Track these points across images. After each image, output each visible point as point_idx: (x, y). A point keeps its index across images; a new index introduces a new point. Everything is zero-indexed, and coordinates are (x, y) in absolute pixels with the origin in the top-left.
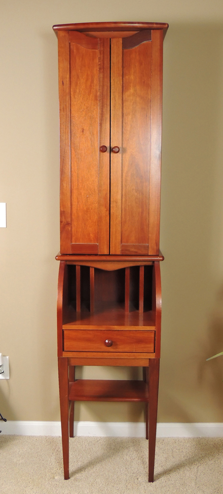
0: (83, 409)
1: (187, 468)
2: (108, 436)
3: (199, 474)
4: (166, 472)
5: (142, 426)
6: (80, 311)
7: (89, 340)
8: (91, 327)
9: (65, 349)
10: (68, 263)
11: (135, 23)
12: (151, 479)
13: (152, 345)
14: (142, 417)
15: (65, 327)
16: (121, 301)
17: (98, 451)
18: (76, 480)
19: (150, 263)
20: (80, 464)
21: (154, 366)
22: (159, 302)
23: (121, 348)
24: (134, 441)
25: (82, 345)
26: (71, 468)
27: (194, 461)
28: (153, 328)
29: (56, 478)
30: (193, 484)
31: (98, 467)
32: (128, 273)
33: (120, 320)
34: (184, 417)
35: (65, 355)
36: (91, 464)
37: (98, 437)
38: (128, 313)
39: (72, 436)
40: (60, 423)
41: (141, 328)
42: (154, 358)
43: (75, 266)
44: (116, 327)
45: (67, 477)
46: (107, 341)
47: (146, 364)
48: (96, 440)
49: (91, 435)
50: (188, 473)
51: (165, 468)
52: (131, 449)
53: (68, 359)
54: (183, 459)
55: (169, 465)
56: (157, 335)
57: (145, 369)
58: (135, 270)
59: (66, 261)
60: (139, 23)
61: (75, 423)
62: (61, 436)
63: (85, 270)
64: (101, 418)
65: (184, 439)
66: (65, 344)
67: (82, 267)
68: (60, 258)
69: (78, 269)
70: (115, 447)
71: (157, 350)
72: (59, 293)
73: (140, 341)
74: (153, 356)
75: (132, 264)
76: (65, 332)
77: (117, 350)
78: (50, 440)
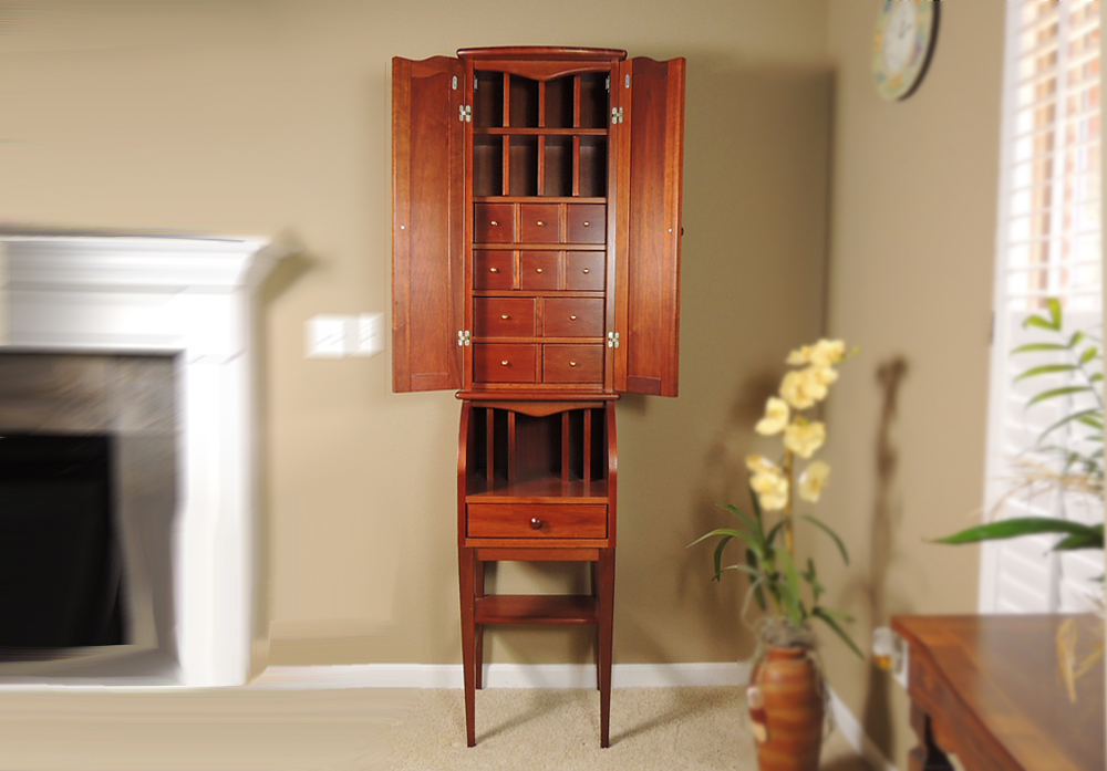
0: (496, 643)
1: (661, 727)
2: (538, 686)
3: (680, 735)
4: (627, 734)
5: (590, 670)
6: (492, 480)
7: (506, 519)
8: (509, 500)
9: (469, 535)
10: (475, 404)
11: (578, 49)
12: (605, 743)
13: (604, 527)
14: (591, 656)
15: (469, 499)
16: (556, 469)
17: (522, 707)
18: (486, 746)
19: (600, 405)
20: (492, 725)
21: (608, 557)
22: (614, 463)
23: (555, 532)
24: (579, 694)
25: (495, 527)
26: (478, 732)
27: (673, 718)
28: (604, 500)
29: (455, 745)
30: (671, 747)
31: (521, 729)
32: (566, 419)
33: (556, 490)
34: (657, 655)
35: (469, 543)
36: (510, 725)
37: (519, 689)
38: (566, 482)
39: (479, 687)
40: (462, 666)
41: (587, 499)
42: (606, 546)
43: (485, 409)
44: (548, 498)
45: (471, 743)
46: (534, 520)
47: (595, 556)
48: (517, 693)
49: (510, 686)
50: (663, 735)
51: (627, 729)
52: (574, 703)
53: (474, 549)
54: (656, 716)
55: (632, 724)
56: (611, 510)
57: (593, 564)
58: (577, 415)
59: (472, 400)
60: (583, 49)
61: (484, 666)
62: (463, 687)
63: (501, 415)
64: (525, 657)
65: (657, 689)
66: (469, 525)
67: (495, 410)
68: (462, 395)
69: (490, 413)
70: (547, 702)
71: (611, 534)
72: (460, 446)
73: (584, 521)
74: (604, 544)
75: (571, 406)
76: (469, 506)
77: (550, 535)
78: (445, 695)
